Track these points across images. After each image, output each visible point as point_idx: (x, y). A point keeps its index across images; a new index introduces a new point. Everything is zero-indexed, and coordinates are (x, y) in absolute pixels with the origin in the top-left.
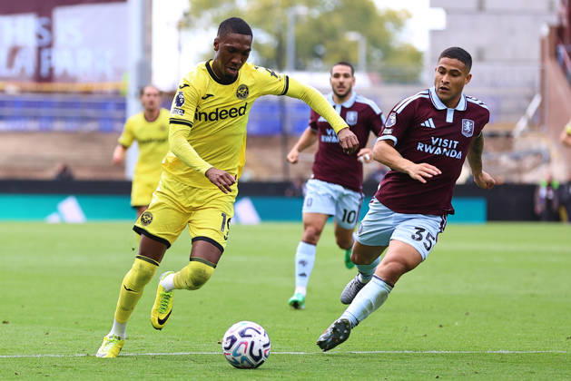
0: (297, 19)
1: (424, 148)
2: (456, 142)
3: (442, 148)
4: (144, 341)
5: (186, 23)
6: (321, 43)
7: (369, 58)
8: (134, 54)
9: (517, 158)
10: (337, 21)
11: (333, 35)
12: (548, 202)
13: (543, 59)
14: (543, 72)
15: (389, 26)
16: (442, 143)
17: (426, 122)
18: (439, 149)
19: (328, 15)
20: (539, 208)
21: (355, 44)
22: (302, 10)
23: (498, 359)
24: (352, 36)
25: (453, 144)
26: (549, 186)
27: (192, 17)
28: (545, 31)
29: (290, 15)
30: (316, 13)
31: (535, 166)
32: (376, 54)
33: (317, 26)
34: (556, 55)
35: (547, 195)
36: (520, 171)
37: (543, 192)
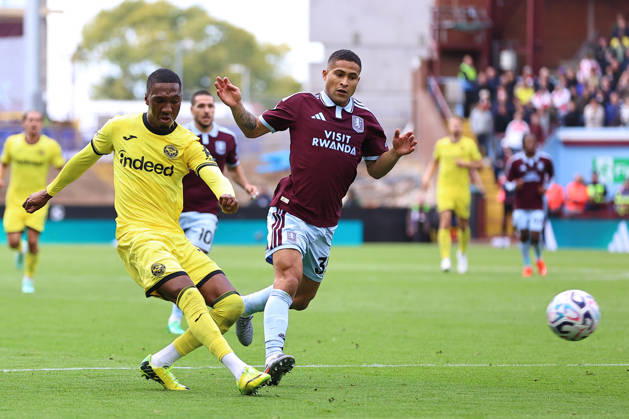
0: (185, 52)
1: (319, 143)
2: (349, 137)
3: (336, 143)
4: (39, 357)
5: (79, 56)
6: (206, 74)
7: (252, 89)
8: (30, 86)
9: (391, 183)
10: (222, 54)
11: (217, 67)
12: (420, 224)
13: (414, 90)
14: (415, 103)
15: (271, 59)
16: (336, 137)
17: (317, 115)
18: (334, 143)
19: (214, 48)
20: (412, 230)
21: (239, 76)
22: (189, 44)
23: (373, 372)
24: (236, 69)
25: (346, 139)
26: (421, 210)
27: (85, 50)
28: (416, 63)
29: (177, 48)
30: (202, 47)
31: (407, 191)
32: (259, 85)
33: (203, 59)
34: (426, 86)
35: (420, 219)
36: (393, 195)
37: (415, 216)
